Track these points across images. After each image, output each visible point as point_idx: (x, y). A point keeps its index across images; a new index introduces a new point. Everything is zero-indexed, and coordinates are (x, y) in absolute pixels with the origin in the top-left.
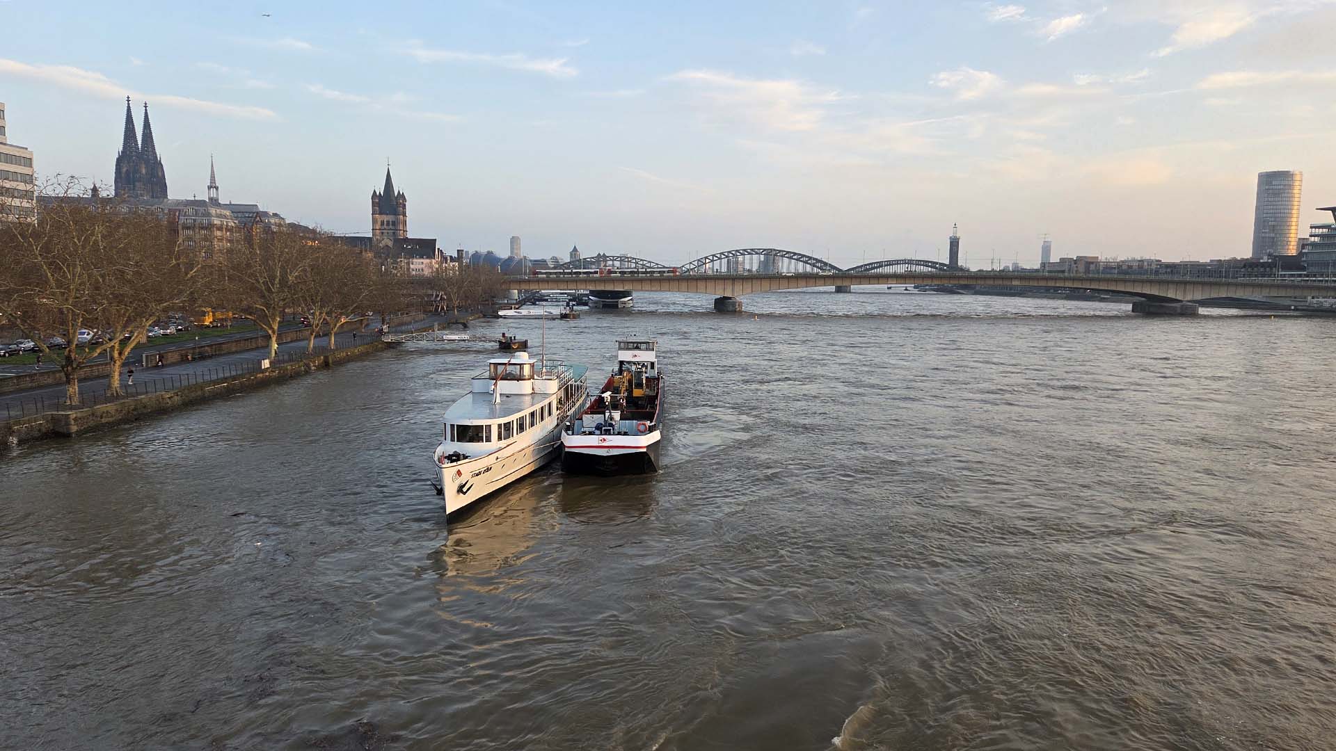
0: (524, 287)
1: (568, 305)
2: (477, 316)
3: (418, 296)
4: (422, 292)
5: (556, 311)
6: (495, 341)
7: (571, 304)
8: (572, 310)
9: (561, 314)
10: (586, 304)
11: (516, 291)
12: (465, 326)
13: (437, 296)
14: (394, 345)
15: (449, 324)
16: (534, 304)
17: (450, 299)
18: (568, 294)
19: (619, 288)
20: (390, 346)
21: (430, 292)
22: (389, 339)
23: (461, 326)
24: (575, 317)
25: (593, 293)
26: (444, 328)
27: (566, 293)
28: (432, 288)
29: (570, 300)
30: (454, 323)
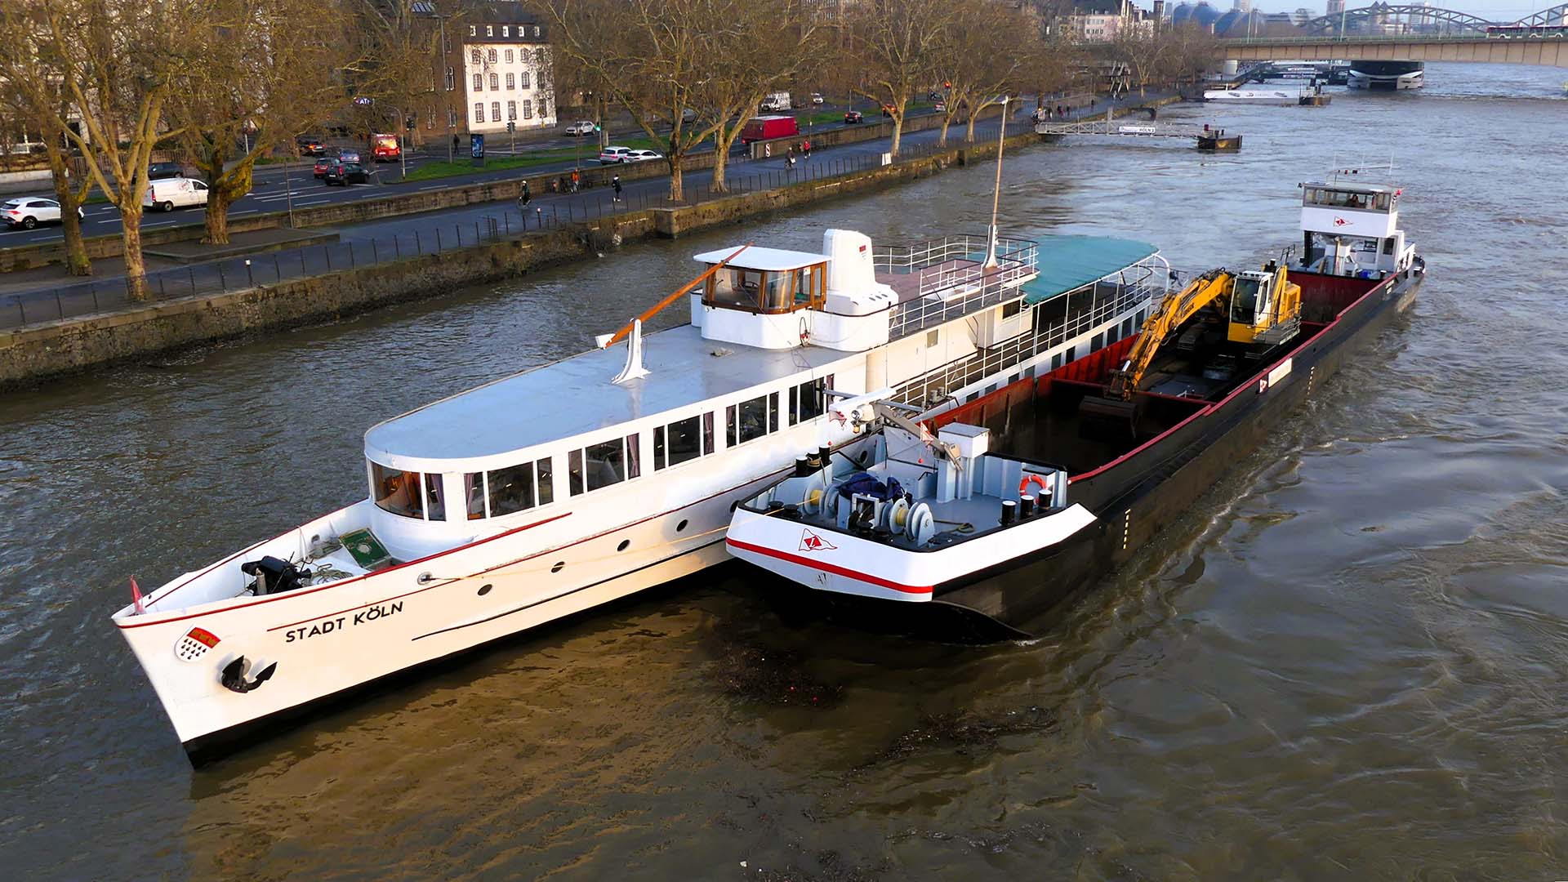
0: (1247, 55)
1: (1313, 83)
2: (1171, 99)
3: (1090, 69)
4: (1095, 64)
5: (1293, 93)
6: (1193, 137)
7: (1318, 81)
8: (1318, 91)
9: (1301, 98)
10: (1343, 82)
11: (1235, 63)
12: (1153, 115)
13: (1118, 69)
14: (1049, 139)
15: (1130, 110)
16: (1261, 82)
17: (1135, 74)
18: (1318, 68)
19: (1401, 56)
20: (1047, 139)
21: (1107, 63)
22: (1042, 130)
23: (1147, 114)
24: (1324, 103)
25: (1357, 65)
26: (1122, 116)
27: (1313, 66)
28: (1112, 58)
29: (1318, 76)
30: (1136, 109)
